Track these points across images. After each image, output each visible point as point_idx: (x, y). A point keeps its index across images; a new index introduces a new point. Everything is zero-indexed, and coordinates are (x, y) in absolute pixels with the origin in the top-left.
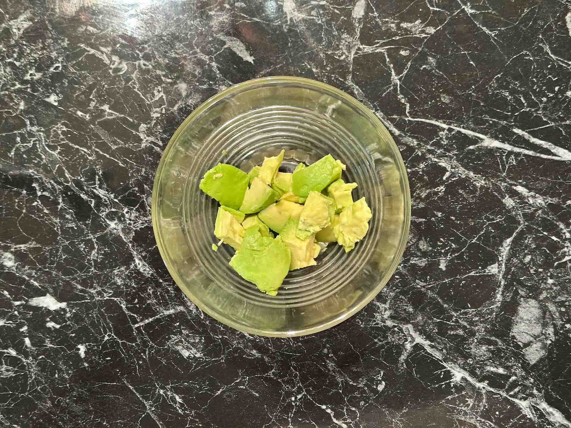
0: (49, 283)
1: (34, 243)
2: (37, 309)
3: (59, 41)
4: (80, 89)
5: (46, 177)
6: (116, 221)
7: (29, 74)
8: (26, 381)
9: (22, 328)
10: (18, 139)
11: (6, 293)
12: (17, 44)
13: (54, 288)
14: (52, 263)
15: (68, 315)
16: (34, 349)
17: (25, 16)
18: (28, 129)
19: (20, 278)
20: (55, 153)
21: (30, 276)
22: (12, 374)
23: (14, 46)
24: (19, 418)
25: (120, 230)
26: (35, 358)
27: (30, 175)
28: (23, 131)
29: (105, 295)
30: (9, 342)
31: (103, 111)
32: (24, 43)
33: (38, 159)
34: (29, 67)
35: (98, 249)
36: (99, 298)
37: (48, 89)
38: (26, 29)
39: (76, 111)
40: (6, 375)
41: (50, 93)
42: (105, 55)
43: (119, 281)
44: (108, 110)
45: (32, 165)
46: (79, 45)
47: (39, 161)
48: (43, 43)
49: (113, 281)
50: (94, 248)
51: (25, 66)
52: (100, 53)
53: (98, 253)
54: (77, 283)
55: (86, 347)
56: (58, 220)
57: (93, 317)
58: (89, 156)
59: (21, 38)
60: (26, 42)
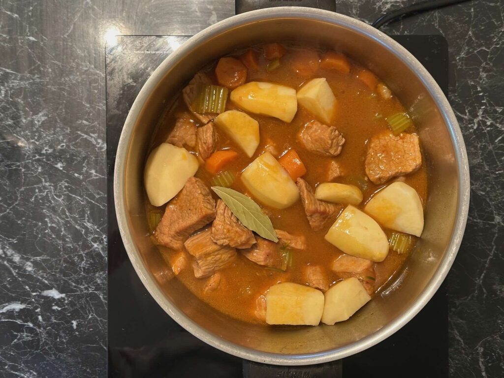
0: (55, 281)
1: (46, 256)
2: (47, 298)
3: (65, 130)
4: (76, 160)
5: (54, 214)
6: (98, 243)
7: (44, 150)
8: (39, 343)
9: (36, 309)
10: (37, 190)
11: (27, 287)
12: (37, 131)
13: (57, 285)
14: (57, 269)
15: (66, 302)
16: (44, 323)
17: (43, 113)
18: (44, 184)
19: (36, 278)
20: (60, 200)
21: (42, 277)
22: (30, 338)
23: (35, 132)
24: (34, 366)
25: (100, 249)
26: (45, 328)
27: (44, 214)
28: (40, 186)
29: (90, 289)
30: (29, 318)
31: (92, 174)
32: (42, 130)
33: (49, 203)
34: (44, 145)
35: (86, 261)
36: (86, 291)
37: (57, 160)
38: (44, 121)
39: (74, 173)
40: (26, 339)
41: (58, 162)
42: (93, 139)
43: (99, 281)
44: (95, 173)
45: (45, 207)
46: (77, 132)
47: (50, 205)
48: (54, 130)
49: (95, 281)
50: (83, 260)
51: (42, 144)
52: (90, 138)
53: (86, 263)
54: (73, 281)
55: (77, 322)
56: (61, 242)
57: (82, 303)
58: (82, 201)
59: (40, 127)
60: (43, 129)
